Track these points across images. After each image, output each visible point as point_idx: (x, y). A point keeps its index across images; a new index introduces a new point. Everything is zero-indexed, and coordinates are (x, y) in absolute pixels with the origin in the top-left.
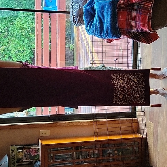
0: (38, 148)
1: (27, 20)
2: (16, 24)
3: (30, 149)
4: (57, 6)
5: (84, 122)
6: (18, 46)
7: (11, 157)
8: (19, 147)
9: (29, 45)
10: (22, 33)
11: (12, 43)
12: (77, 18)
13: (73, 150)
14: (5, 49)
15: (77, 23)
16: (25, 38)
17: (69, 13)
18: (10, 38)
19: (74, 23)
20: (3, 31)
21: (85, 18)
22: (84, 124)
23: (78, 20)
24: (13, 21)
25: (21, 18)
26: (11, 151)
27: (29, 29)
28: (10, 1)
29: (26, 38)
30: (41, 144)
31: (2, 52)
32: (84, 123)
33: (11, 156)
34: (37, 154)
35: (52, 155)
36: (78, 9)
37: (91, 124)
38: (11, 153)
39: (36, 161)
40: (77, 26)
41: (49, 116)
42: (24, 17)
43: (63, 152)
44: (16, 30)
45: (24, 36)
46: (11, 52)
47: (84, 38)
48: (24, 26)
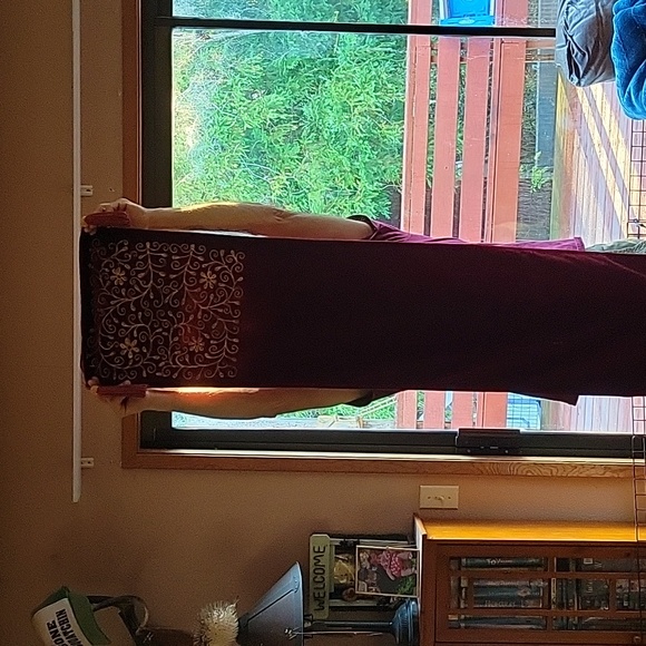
0: (413, 552)
1: (373, 73)
2: (332, 90)
3: (383, 550)
4: (492, 14)
5: (594, 466)
6: (336, 171)
7: (312, 575)
8: (341, 542)
9: (375, 169)
10: (351, 124)
11: (313, 161)
12: (584, 55)
13: (546, 570)
14: (288, 183)
15: (585, 72)
16: (361, 141)
17: (551, 33)
18: (306, 142)
19: (571, 73)
20: (282, 117)
21: (619, 50)
22: (593, 473)
23: (591, 60)
24: (320, 77)
25: (349, 68)
26: (312, 555)
27: (377, 107)
28: (312, 5)
29: (366, 142)
30: (424, 536)
31: (279, 193)
32: (593, 471)
33: (311, 571)
34: (409, 572)
35: (464, 583)
36: (591, 16)
37: (621, 475)
38: (312, 562)
39: (402, 601)
40: (582, 83)
41: (455, 434)
42: (363, 64)
43: (507, 576)
44: (329, 111)
45: (360, 135)
46: (309, 195)
47: (596, 138)
48: (361, 98)
